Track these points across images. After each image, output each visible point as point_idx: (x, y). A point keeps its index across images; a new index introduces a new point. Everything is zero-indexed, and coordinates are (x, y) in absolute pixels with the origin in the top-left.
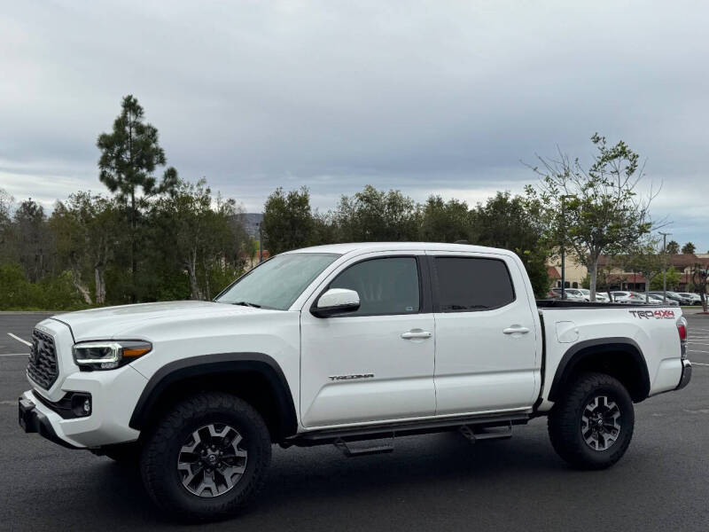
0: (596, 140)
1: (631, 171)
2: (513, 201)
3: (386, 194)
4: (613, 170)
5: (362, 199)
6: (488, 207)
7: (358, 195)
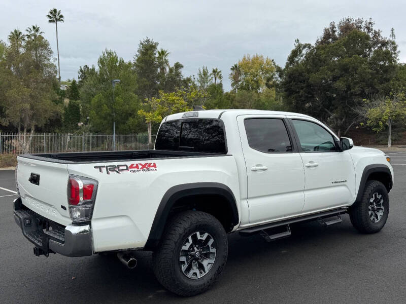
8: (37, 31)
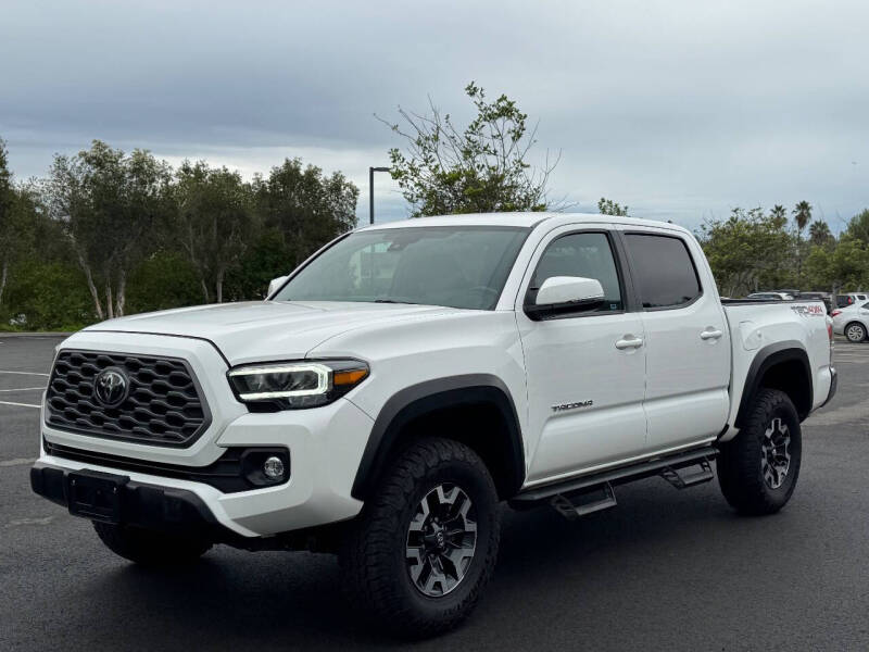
0: (472, 91)
1: (517, 136)
2: (307, 172)
3: (127, 156)
4: (496, 133)
5: (88, 161)
6: (273, 180)
7: (83, 155)
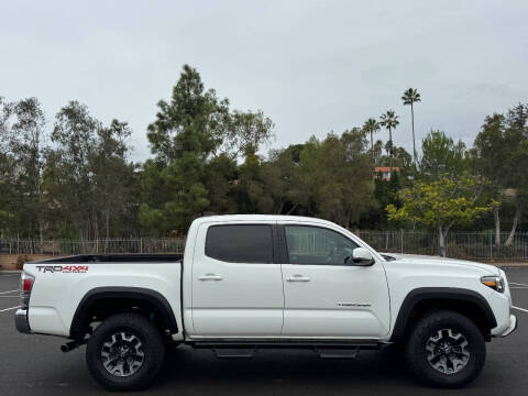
8: (392, 116)
